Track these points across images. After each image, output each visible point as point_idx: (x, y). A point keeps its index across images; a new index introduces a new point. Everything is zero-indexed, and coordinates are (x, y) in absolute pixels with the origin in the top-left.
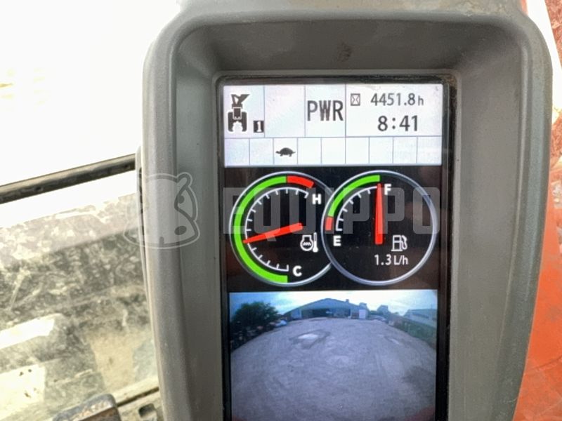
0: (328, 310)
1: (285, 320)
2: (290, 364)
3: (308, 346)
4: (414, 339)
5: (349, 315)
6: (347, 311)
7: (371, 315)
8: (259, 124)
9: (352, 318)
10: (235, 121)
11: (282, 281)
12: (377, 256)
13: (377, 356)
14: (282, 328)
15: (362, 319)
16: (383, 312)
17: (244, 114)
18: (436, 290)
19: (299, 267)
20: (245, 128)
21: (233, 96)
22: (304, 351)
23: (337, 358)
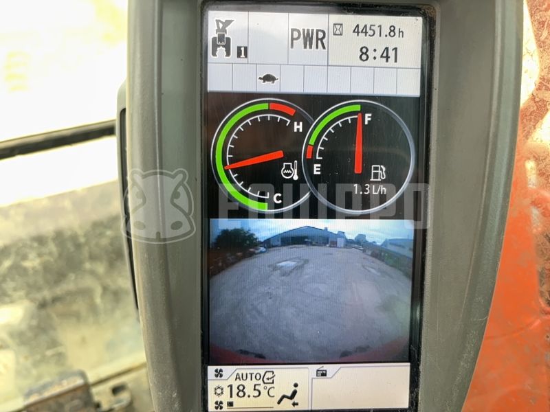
0: (307, 237)
1: (264, 247)
2: (269, 291)
3: (285, 273)
4: (390, 268)
5: (328, 243)
6: (326, 239)
7: (349, 243)
8: (243, 49)
9: (330, 246)
10: (219, 46)
11: (264, 208)
13: (354, 285)
14: (262, 255)
15: (341, 248)
16: (361, 240)
17: (228, 40)
19: (280, 195)
20: (228, 54)
21: (218, 21)
22: (283, 278)
23: (315, 285)
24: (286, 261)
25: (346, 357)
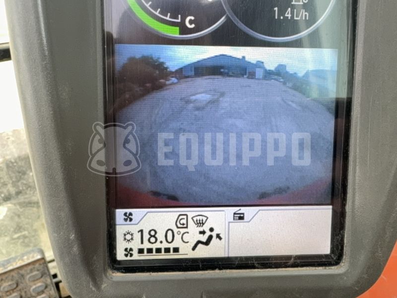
0: (222, 67)
1: (176, 77)
2: (182, 126)
3: (200, 107)
5: (246, 74)
6: (243, 70)
7: (269, 74)
9: (248, 78)
11: (174, 32)
12: (276, 9)
13: (273, 119)
14: (172, 87)
15: (259, 79)
16: (281, 71)
18: (337, 50)
19: (193, 18)
22: (197, 113)
23: (230, 121)
24: (200, 93)
25: (264, 199)
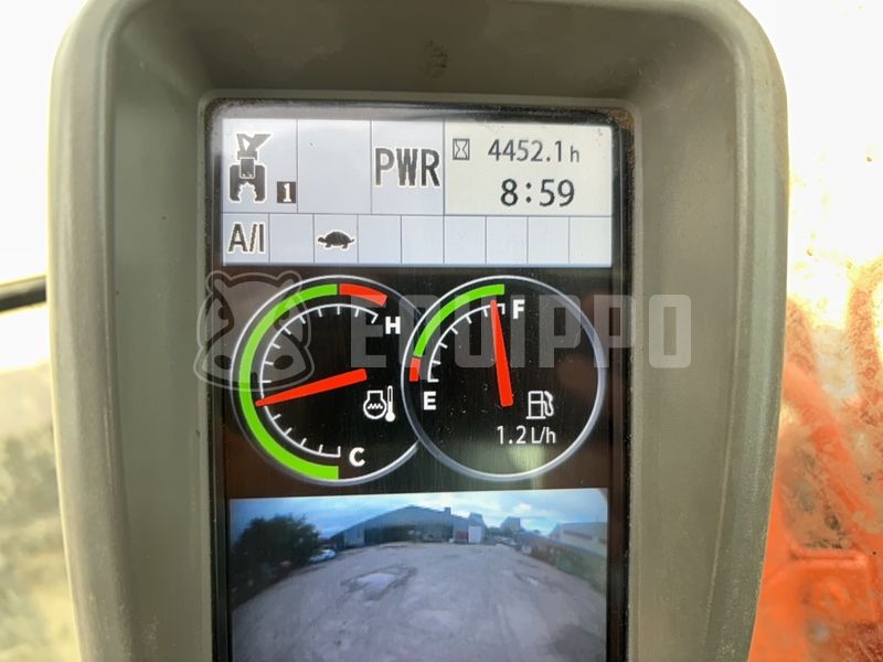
0: (412, 528)
1: (332, 548)
2: (344, 627)
3: (375, 596)
4: (570, 577)
5: (451, 537)
6: (447, 530)
7: (490, 536)
8: (287, 187)
9: (456, 542)
10: (243, 182)
11: (330, 475)
12: (501, 428)
13: (500, 607)
14: (329, 564)
15: (474, 544)
16: (512, 529)
17: (260, 169)
18: (606, 490)
19: (361, 450)
20: (260, 196)
21: (241, 137)
22: (370, 603)
23: (427, 614)
24: (374, 572)
